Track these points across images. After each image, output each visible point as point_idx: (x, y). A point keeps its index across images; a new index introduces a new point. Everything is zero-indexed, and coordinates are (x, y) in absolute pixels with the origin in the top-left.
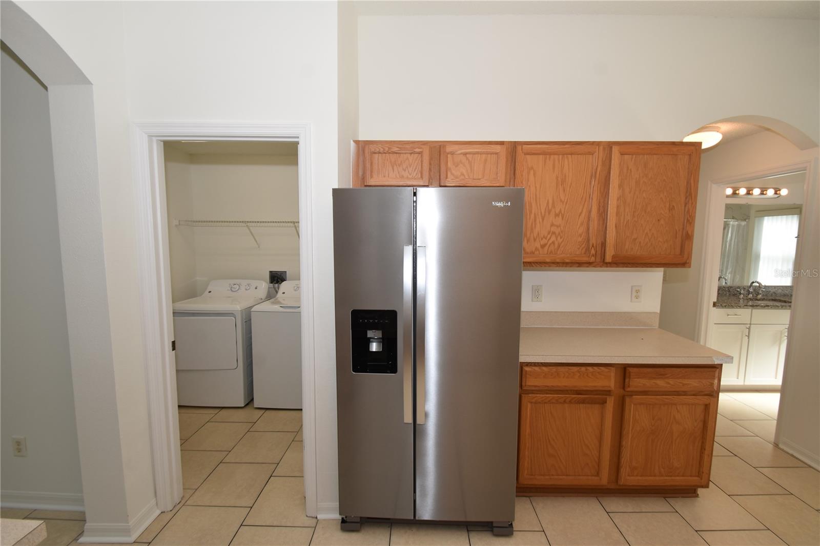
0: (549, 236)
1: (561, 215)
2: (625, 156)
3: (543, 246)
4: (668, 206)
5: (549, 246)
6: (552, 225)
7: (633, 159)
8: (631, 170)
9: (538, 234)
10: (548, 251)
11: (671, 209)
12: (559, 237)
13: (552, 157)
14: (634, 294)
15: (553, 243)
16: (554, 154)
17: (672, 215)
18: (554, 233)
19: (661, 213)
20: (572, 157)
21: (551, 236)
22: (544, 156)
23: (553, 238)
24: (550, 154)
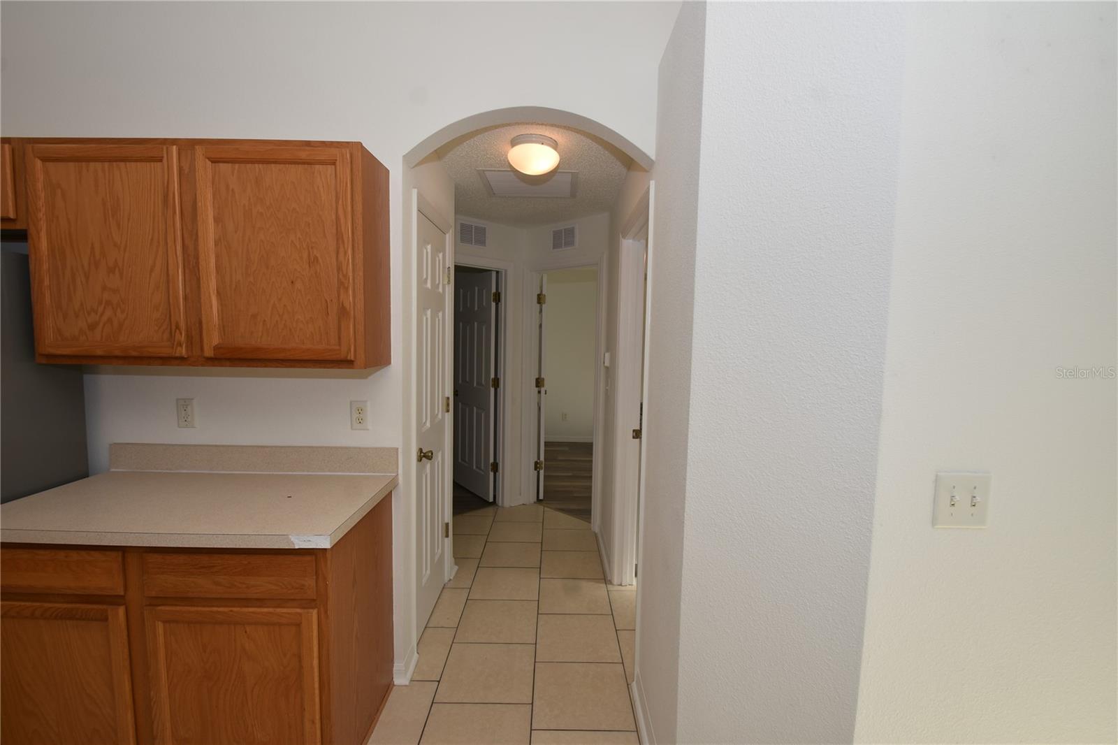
0: (101, 310)
1: (117, 270)
2: (221, 165)
3: (92, 327)
4: (305, 255)
5: (104, 325)
6: (104, 288)
7: (236, 171)
8: (233, 190)
9: (82, 304)
10: (102, 336)
11: (313, 262)
12: (119, 310)
13: (92, 165)
14: (355, 415)
15: (110, 320)
16: (96, 160)
17: (316, 273)
18: (108, 303)
19: (295, 270)
20: (126, 165)
21: (105, 308)
22: (77, 163)
23: (108, 313)
24: (88, 160)
